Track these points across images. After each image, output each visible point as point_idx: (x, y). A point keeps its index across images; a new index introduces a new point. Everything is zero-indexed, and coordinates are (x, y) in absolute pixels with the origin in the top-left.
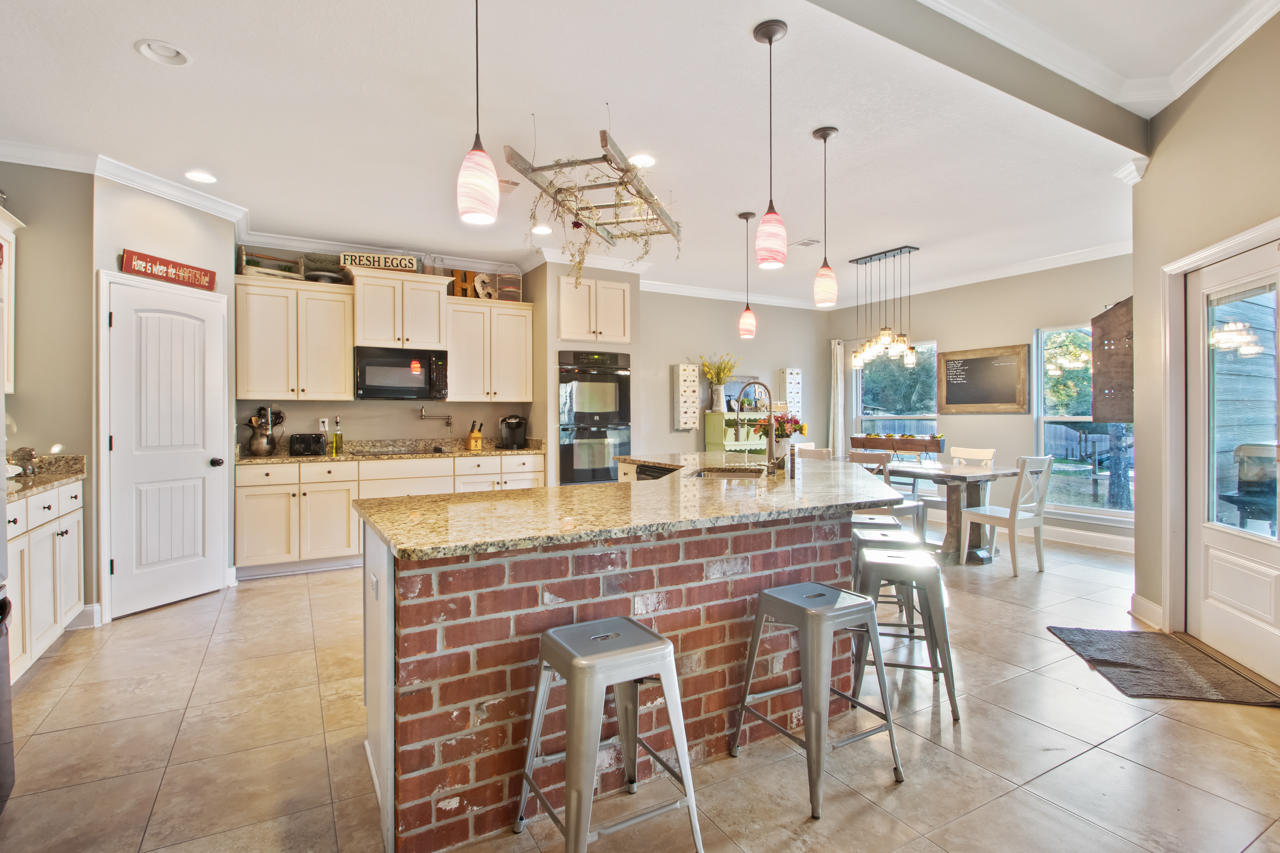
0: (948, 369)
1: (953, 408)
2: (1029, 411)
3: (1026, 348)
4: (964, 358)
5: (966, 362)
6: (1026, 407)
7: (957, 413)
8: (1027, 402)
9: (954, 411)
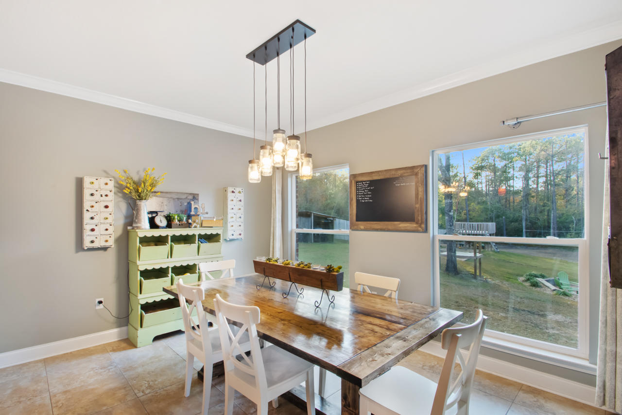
0: (357, 189)
1: (362, 224)
2: (426, 230)
3: (423, 169)
4: (370, 179)
5: (372, 183)
6: (423, 226)
7: (366, 230)
8: (424, 220)
9: (362, 227)
